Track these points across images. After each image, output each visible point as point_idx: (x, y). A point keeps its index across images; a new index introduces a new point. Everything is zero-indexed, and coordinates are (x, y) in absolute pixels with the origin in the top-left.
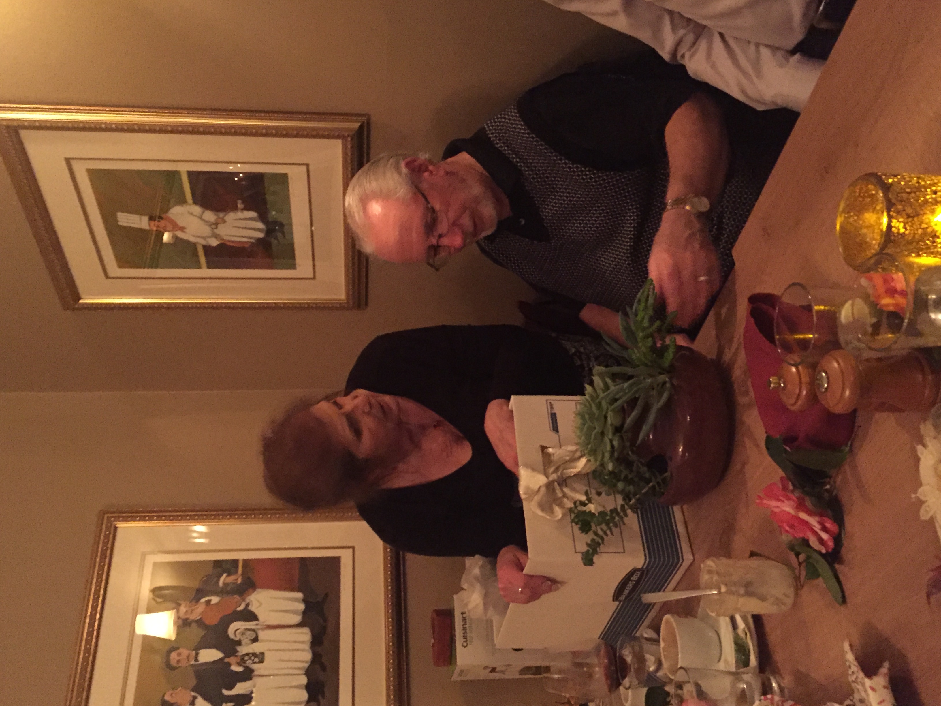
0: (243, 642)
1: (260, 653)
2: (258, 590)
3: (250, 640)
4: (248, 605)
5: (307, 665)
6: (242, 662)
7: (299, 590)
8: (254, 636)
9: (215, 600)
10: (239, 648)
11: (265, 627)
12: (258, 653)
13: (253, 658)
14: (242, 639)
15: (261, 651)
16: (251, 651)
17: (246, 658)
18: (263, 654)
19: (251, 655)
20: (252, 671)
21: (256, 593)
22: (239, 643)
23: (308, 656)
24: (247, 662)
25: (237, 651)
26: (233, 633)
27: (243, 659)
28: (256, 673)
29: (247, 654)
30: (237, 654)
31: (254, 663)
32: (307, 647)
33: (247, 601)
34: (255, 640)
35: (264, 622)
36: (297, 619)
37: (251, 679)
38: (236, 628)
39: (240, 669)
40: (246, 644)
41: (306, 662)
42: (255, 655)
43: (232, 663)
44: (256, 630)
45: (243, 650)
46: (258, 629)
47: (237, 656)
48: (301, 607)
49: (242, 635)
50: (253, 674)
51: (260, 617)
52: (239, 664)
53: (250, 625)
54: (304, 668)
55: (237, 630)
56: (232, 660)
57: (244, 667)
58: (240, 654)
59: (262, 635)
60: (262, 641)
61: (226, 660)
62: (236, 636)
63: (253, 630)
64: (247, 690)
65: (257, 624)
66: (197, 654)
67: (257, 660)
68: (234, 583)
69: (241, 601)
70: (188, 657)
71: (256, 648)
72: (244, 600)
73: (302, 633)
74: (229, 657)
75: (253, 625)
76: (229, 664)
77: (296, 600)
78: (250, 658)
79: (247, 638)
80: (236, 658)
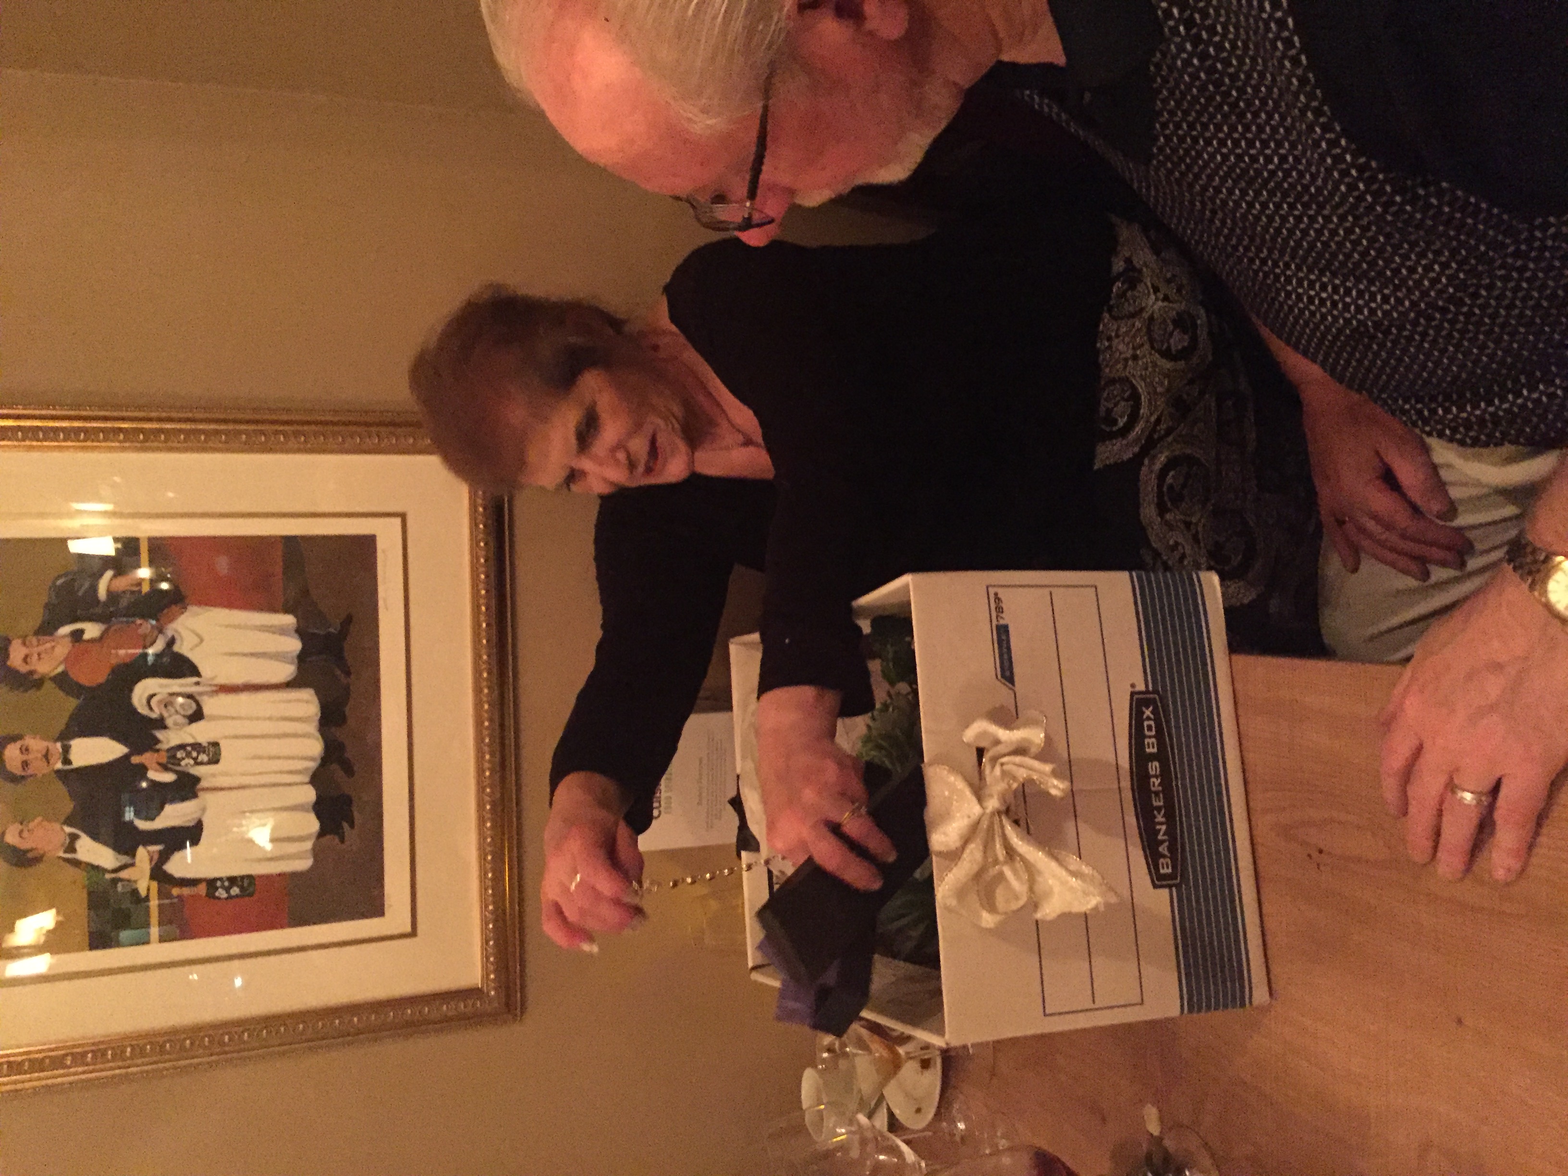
0: (169, 722)
1: (209, 743)
2: (193, 609)
3: (184, 716)
4: (171, 642)
5: (313, 765)
6: (170, 762)
7: (286, 610)
8: (192, 708)
9: (92, 630)
10: (160, 734)
11: (214, 688)
12: (205, 744)
13: (194, 754)
14: (165, 715)
15: (212, 740)
16: (190, 740)
17: (180, 754)
18: (216, 745)
19: (189, 748)
20: (197, 780)
21: (186, 614)
22: (161, 724)
23: (315, 747)
24: (183, 763)
25: (158, 741)
26: (144, 701)
27: (174, 756)
28: (203, 784)
29: (182, 747)
30: (158, 747)
31: (197, 763)
32: (312, 728)
33: (169, 633)
34: (197, 716)
35: (213, 679)
36: (287, 671)
37: (195, 796)
38: (151, 692)
39: (168, 777)
40: (176, 724)
41: (312, 759)
42: (197, 747)
43: (148, 766)
44: (195, 695)
45: (170, 738)
46: (201, 694)
47: (158, 751)
48: (294, 645)
49: (166, 706)
50: (199, 786)
51: (201, 669)
52: (165, 768)
53: (182, 685)
54: (306, 769)
55: (152, 696)
56: (147, 758)
57: (176, 772)
58: (164, 746)
59: (210, 705)
60: (214, 718)
61: (135, 760)
62: (151, 709)
63: (190, 696)
64: (189, 818)
65: (198, 683)
66: (66, 749)
67: (203, 757)
68: (133, 592)
69: (156, 632)
70: (46, 756)
71: (200, 733)
72: (161, 631)
73: (299, 701)
74: (140, 752)
75: (187, 685)
76: (142, 770)
77: (282, 631)
78: (189, 755)
79: (177, 712)
80: (156, 755)
